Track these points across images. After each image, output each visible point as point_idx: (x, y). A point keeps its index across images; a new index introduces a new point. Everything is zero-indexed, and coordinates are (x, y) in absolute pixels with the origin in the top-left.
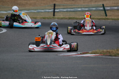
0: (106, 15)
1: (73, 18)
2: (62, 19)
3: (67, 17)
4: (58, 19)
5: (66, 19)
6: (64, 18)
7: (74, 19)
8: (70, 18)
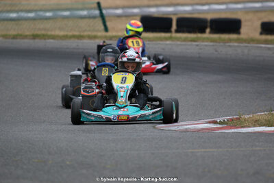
0: (106, 29)
1: (44, 35)
2: (15, 37)
3: (27, 33)
4: (6, 38)
5: (25, 37)
6: (21, 35)
7: (45, 39)
8: (35, 37)
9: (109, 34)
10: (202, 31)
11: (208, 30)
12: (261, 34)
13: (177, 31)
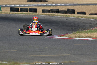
9: (2, 12)
10: (27, 12)
11: (28, 11)
12: (42, 12)
13: (20, 12)
